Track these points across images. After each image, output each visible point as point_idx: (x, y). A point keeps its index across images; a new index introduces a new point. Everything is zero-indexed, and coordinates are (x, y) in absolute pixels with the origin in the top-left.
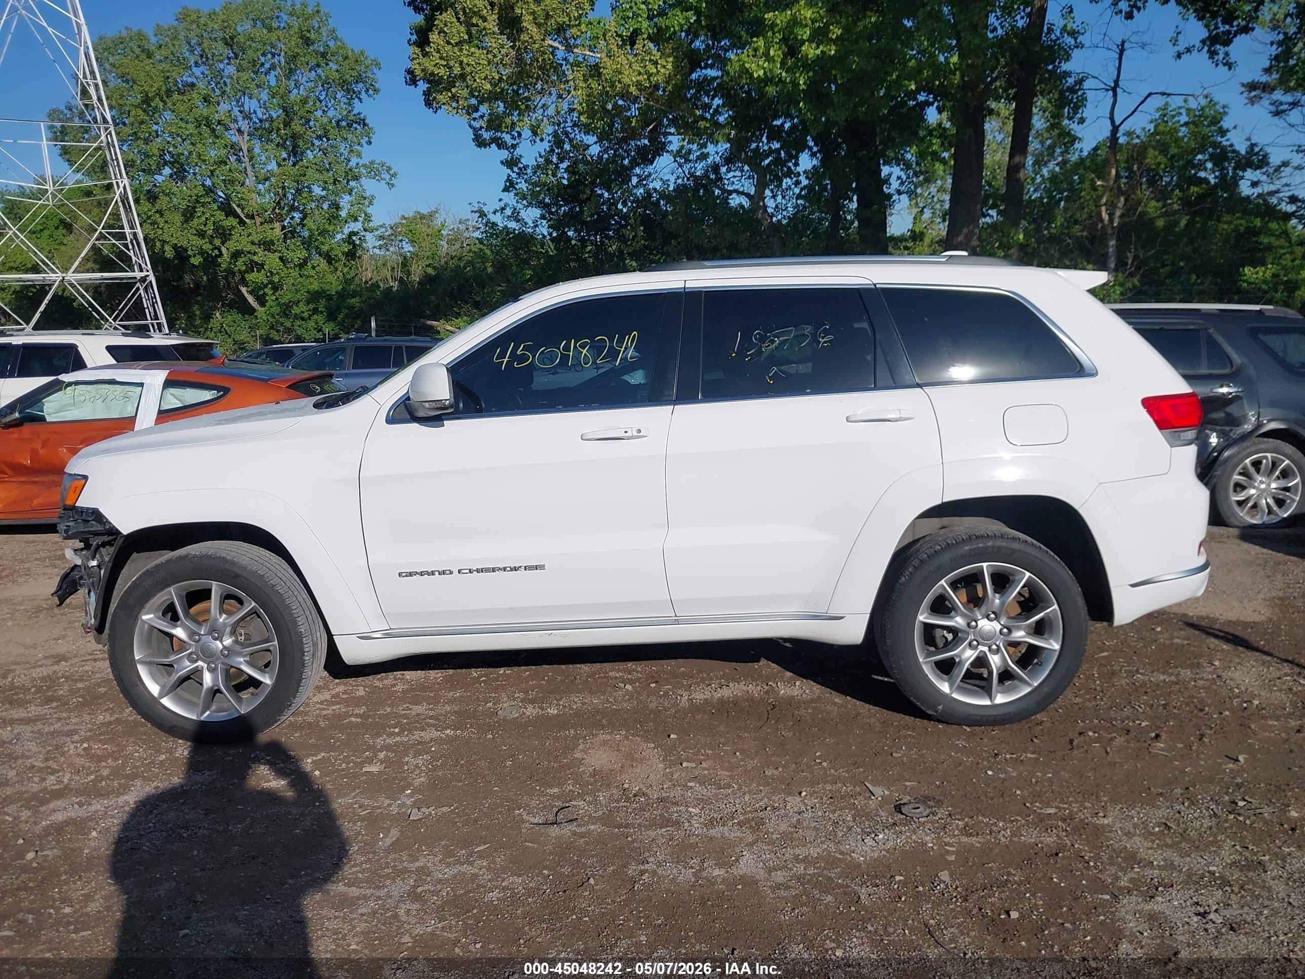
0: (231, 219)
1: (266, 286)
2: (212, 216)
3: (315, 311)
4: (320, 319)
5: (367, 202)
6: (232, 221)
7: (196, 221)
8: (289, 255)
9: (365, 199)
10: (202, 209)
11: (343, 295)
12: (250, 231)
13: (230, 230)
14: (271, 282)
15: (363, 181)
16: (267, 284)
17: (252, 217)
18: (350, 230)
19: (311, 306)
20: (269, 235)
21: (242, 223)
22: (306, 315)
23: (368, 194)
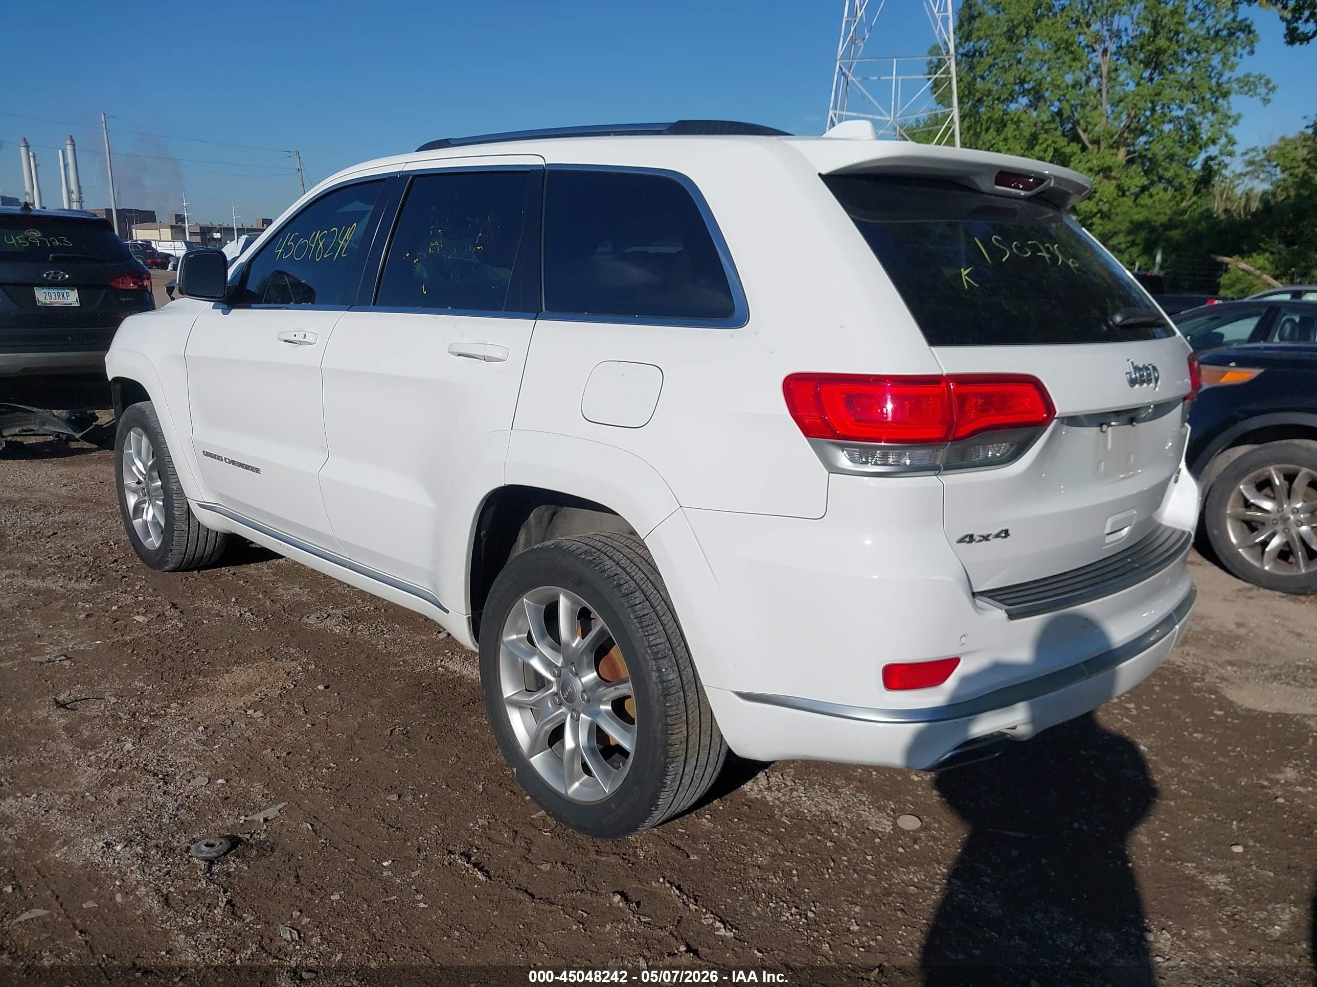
0: (1073, 145)
1: (1095, 215)
2: (1054, 142)
3: (1133, 244)
4: (1135, 251)
5: (1230, 122)
6: (1075, 147)
7: (1037, 148)
8: (1126, 182)
9: (1229, 118)
10: (1045, 136)
11: (1169, 226)
12: (1090, 157)
13: (1071, 156)
14: (1100, 211)
15: (1233, 98)
16: (1096, 213)
17: (1096, 142)
18: (1208, 154)
19: (1130, 238)
20: (1109, 161)
21: (1084, 149)
22: (1123, 246)
23: (1233, 113)
